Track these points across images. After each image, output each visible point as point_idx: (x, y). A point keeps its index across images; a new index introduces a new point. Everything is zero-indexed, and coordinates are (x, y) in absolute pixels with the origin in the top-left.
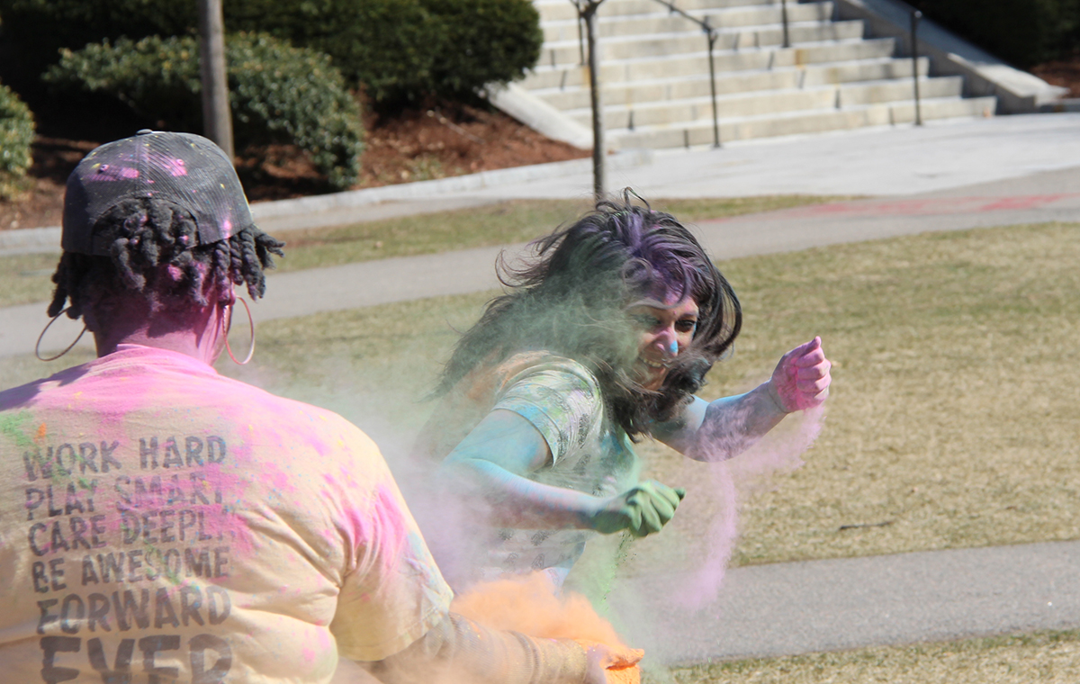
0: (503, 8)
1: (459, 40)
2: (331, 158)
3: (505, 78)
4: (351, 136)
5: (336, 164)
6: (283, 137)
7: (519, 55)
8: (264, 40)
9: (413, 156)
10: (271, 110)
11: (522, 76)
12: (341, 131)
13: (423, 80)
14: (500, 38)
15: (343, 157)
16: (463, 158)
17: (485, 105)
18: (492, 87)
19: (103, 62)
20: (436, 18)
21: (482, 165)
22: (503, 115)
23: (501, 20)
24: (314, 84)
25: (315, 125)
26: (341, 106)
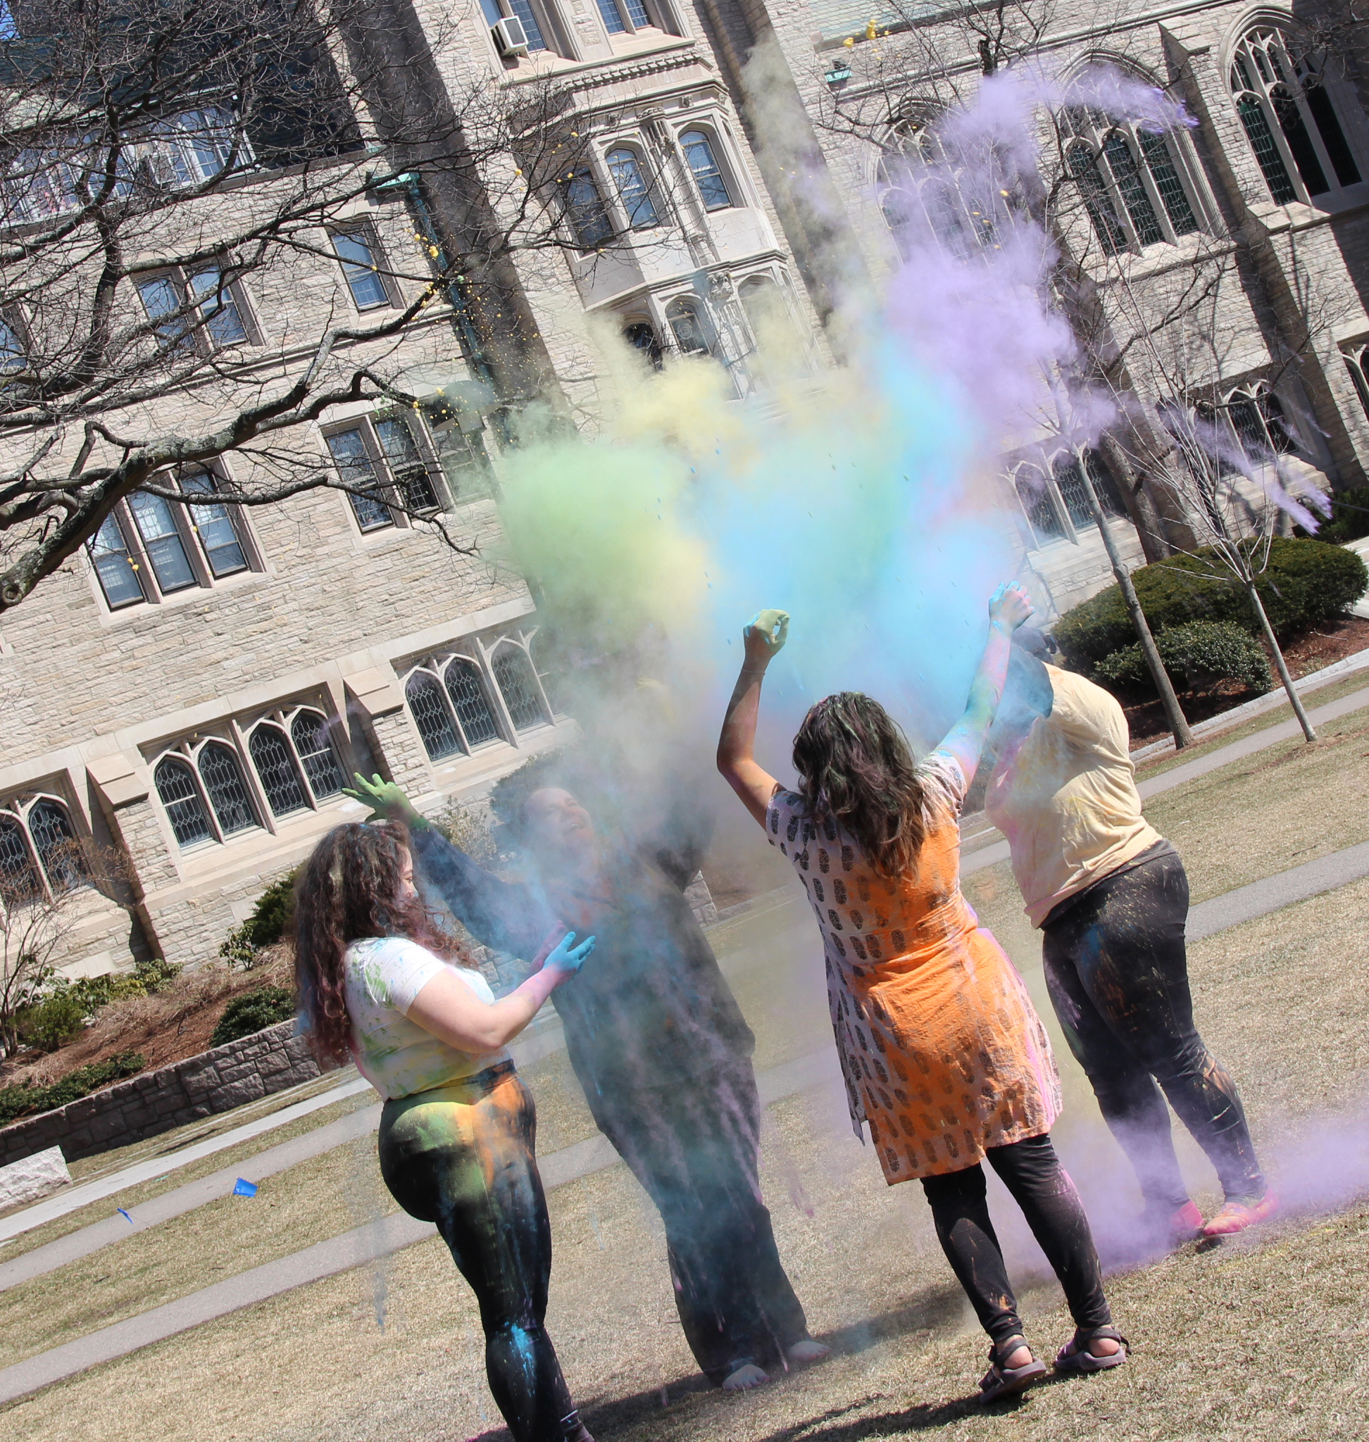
0: (1336, 561)
1: (1316, 587)
2: (1251, 677)
3: (1352, 599)
4: (1260, 661)
5: (1256, 679)
6: (1219, 675)
7: (1354, 585)
8: (1196, 624)
9: (1305, 661)
10: (1209, 661)
11: (1362, 595)
12: (1253, 661)
13: (1302, 615)
14: (1340, 579)
15: (1259, 675)
16: (1335, 653)
17: (1347, 616)
18: (1348, 605)
19: (1116, 662)
20: (1298, 579)
21: (1346, 653)
22: (1359, 618)
23: (1338, 568)
24: (1229, 640)
25: (1236, 662)
26: (1249, 647)
